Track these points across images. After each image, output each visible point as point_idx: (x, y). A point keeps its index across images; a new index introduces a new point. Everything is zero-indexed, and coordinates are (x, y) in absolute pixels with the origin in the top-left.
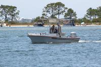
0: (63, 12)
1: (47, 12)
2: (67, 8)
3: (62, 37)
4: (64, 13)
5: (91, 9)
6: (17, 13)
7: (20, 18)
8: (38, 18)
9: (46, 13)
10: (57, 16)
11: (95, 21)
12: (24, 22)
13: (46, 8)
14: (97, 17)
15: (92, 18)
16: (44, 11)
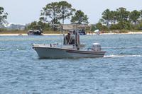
0: (68, 15)
1: (47, 14)
2: (74, 10)
3: (80, 50)
4: (70, 17)
5: (108, 10)
6: (5, 17)
7: (8, 23)
8: (34, 23)
9: (45, 16)
10: (61, 21)
11: (113, 28)
12: (15, 29)
13: (45, 9)
14: (116, 23)
15: (110, 23)
16: (42, 14)
